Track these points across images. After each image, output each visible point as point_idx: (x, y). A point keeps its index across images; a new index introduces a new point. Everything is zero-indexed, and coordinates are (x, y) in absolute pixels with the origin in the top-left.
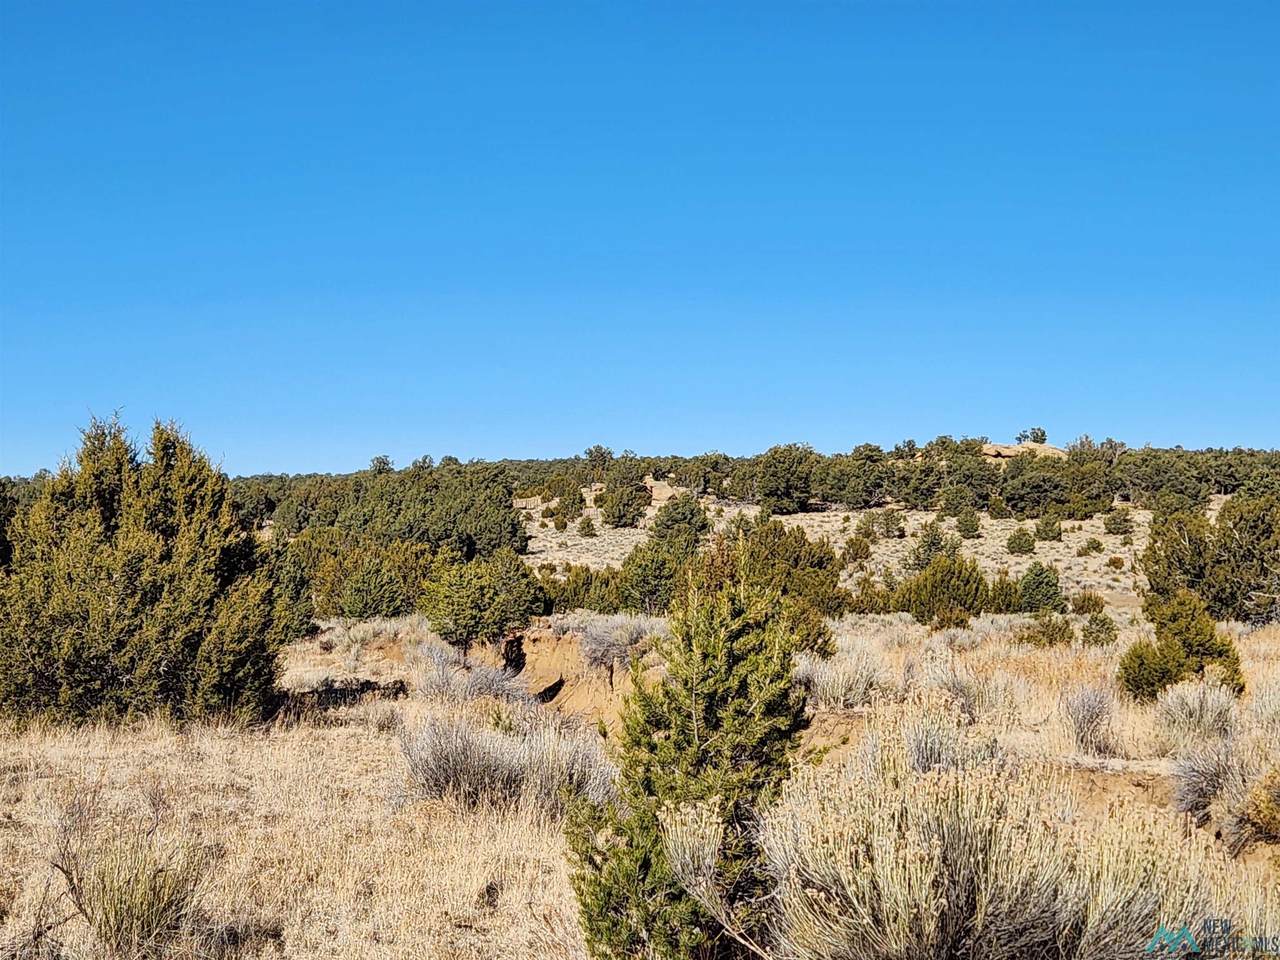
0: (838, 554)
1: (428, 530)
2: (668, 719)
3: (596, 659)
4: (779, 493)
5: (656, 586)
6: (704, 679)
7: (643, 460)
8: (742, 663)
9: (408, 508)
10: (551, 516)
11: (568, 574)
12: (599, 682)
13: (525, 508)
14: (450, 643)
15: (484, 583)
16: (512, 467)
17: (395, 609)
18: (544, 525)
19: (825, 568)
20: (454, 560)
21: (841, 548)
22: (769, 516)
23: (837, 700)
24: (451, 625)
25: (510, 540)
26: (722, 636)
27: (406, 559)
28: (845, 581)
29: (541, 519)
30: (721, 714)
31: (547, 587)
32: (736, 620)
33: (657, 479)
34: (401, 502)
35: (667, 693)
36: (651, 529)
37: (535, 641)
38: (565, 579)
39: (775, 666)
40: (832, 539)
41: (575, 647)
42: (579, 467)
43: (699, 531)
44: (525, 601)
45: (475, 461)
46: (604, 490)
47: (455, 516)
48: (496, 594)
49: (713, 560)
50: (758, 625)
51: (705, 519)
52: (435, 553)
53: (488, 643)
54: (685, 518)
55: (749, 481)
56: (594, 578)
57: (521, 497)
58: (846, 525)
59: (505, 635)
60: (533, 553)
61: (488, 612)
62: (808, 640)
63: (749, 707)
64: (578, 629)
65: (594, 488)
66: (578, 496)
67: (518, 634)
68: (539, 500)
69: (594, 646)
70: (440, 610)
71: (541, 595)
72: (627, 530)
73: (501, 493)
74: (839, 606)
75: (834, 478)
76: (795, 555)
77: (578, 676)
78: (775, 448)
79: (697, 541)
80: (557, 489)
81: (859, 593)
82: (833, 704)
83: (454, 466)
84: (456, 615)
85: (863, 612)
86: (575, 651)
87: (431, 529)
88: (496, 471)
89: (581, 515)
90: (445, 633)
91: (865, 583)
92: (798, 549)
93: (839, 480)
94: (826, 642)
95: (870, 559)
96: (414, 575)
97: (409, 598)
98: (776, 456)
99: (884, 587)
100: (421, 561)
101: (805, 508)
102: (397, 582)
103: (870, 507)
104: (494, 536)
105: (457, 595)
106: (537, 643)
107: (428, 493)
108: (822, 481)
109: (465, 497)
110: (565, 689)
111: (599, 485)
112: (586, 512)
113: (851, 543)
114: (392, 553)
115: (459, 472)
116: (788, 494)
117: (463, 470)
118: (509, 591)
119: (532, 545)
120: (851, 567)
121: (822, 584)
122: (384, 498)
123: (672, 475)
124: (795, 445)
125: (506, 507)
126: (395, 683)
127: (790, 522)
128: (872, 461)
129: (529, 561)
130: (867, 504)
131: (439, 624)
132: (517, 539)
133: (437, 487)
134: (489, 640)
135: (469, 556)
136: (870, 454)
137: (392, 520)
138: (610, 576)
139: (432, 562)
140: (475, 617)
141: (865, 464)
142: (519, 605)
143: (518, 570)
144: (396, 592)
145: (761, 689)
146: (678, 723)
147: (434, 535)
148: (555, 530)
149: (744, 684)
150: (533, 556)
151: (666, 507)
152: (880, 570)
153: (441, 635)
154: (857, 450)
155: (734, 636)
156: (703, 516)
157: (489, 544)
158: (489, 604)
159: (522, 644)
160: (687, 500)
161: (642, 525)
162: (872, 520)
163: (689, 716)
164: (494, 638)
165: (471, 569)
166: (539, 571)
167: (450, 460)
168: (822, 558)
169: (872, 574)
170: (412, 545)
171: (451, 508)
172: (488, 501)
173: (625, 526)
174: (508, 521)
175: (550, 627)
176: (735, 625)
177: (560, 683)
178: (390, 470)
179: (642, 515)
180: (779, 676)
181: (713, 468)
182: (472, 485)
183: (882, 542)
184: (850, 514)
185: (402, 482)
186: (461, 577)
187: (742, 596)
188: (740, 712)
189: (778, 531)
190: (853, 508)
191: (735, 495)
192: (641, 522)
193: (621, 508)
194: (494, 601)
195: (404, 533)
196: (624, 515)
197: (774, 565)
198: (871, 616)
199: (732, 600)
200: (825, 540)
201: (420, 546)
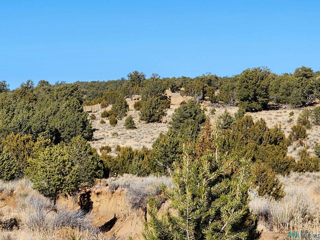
0: (287, 135)
1: (31, 126)
2: (172, 235)
3: (136, 204)
4: (250, 98)
5: (173, 158)
6: (194, 211)
7: (164, 80)
8: (217, 200)
9: (19, 113)
10: (107, 117)
11: (118, 152)
12: (138, 218)
13: (91, 112)
14: (45, 196)
15: (65, 158)
16: (82, 86)
17: (11, 176)
18: (103, 122)
19: (278, 144)
20: (46, 145)
21: (288, 132)
22: (244, 113)
23: (284, 224)
24: (46, 185)
25: (82, 132)
26: (204, 184)
27: (18, 145)
28: (291, 152)
29: (101, 118)
30: (205, 231)
31: (106, 160)
32: (213, 173)
33: (173, 92)
34: (14, 109)
35: (170, 220)
36: (170, 123)
37: (98, 194)
38: (117, 155)
39: (237, 201)
40: (283, 127)
41: (123, 197)
42: (124, 85)
43: (201, 123)
44: (92, 169)
45: (60, 83)
46: (140, 99)
47: (47, 117)
48: (73, 165)
49: (204, 139)
50: (227, 176)
51: (204, 116)
52: (35, 141)
53: (69, 196)
54: (191, 116)
55: (231, 92)
56: (134, 154)
57: (88, 105)
58: (291, 117)
59: (79, 191)
60: (96, 140)
61: (68, 176)
62: (267, 189)
63: (222, 227)
64: (125, 186)
65: (134, 98)
66: (124, 104)
67: (88, 190)
68: (100, 107)
69: (134, 196)
70: (38, 176)
71: (100, 165)
72: (155, 124)
73: (75, 102)
74: (287, 168)
75: (284, 88)
76: (260, 137)
77: (125, 215)
78: (247, 70)
79: (199, 130)
80: (111, 99)
81: (299, 160)
82: (282, 227)
83: (46, 87)
84: (49, 178)
85: (302, 171)
86: (123, 199)
87: (33, 126)
88: (72, 89)
89: (126, 115)
90: (42, 190)
91: (303, 154)
92: (261, 133)
93: (287, 90)
94: (278, 190)
95: (306, 138)
96: (22, 155)
97: (20, 169)
98: (247, 75)
99: (315, 155)
100: (27, 146)
101: (266, 107)
102: (12, 159)
103: (306, 106)
104: (72, 130)
105: (49, 166)
106: (99, 195)
107: (31, 104)
108: (276, 91)
109: (53, 105)
110: (117, 223)
111: (137, 96)
112: (129, 113)
113: (294, 129)
114: (9, 141)
115: (49, 90)
116: (255, 99)
117: (52, 88)
118: (81, 164)
119: (96, 135)
120: (295, 144)
121: (277, 154)
122: (4, 107)
123: (183, 89)
124: (259, 68)
125: (79, 111)
126: (11, 220)
127: (256, 117)
128: (307, 78)
129: (94, 145)
130: (304, 104)
131: (39, 184)
132: (86, 131)
133: (36, 100)
134: (69, 194)
135: (56, 142)
136: (306, 73)
137: (9, 121)
138: (145, 153)
139: (33, 146)
140: (60, 179)
141: (302, 79)
142: (87, 172)
143: (86, 150)
144: (11, 165)
145: (229, 215)
146: (178, 237)
147: (35, 129)
148: (109, 125)
149: (218, 214)
150: (96, 142)
151: (179, 109)
152: (313, 145)
153: (40, 191)
154: (297, 71)
155: (212, 184)
156: (203, 114)
157: (69, 134)
158: (69, 171)
159: (90, 196)
160: (193, 104)
161: (164, 121)
162: (307, 114)
163: (185, 233)
164: (73, 192)
165: (57, 149)
166: (101, 151)
167: (43, 83)
168: (276, 138)
169: (308, 147)
170: (21, 136)
171: (45, 112)
172: (68, 108)
173: (153, 121)
174: (81, 120)
175: (107, 185)
176: (213, 177)
177: (114, 221)
178: (7, 91)
179: (164, 114)
180: (239, 207)
181: (208, 84)
182: (57, 98)
183: (314, 127)
184: (294, 111)
185: (15, 97)
186: (51, 155)
187: (217, 159)
188: (216, 230)
189: (249, 122)
190: (296, 107)
191: (223, 101)
192: (164, 119)
193: (151, 110)
194: (71, 169)
195: (16, 129)
196: (153, 115)
197: (247, 144)
198: (307, 173)
199: (210, 161)
200: (278, 127)
201: (25, 137)
